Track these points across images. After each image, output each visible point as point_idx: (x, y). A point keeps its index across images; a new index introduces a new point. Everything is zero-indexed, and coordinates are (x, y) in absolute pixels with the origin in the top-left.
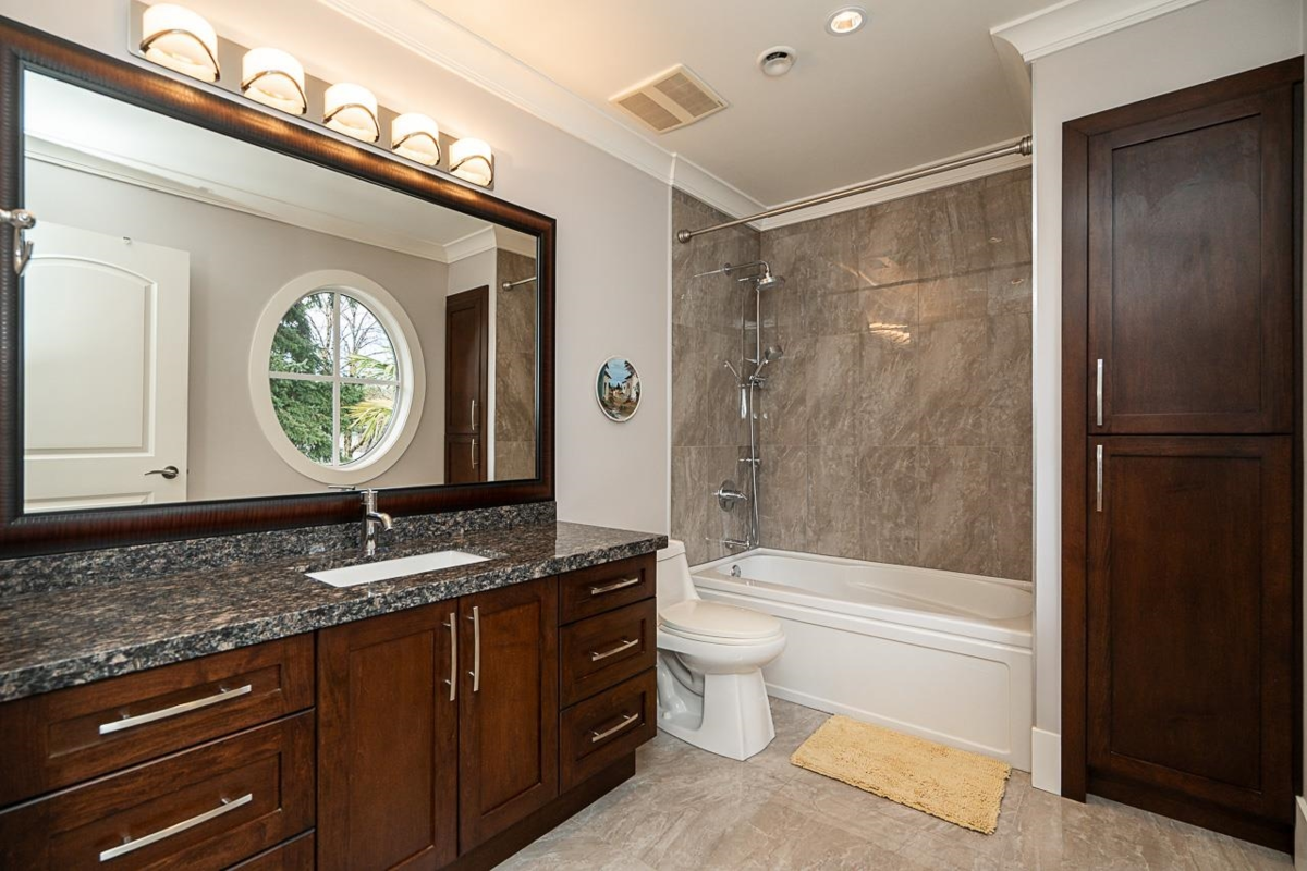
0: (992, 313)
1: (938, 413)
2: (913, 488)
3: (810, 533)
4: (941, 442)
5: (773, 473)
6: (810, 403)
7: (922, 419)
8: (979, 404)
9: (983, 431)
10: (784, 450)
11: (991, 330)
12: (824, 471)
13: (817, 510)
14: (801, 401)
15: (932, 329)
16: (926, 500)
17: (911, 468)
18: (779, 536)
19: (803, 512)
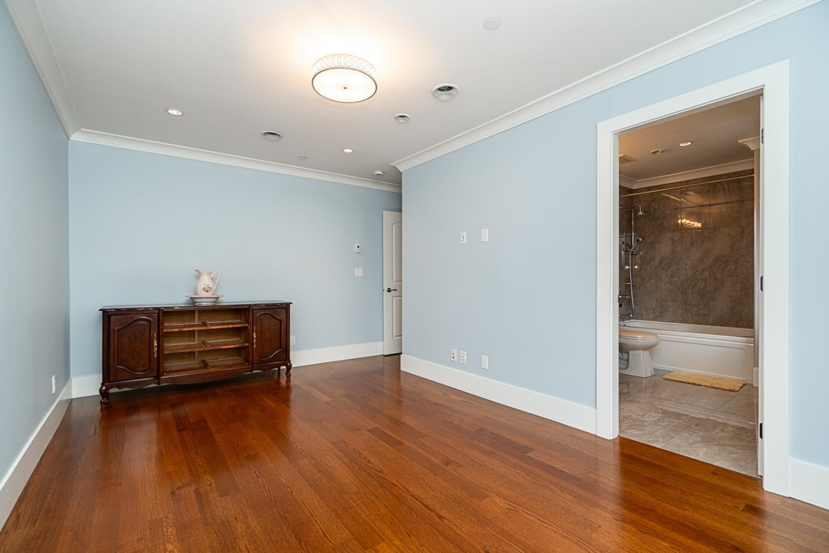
0: (743, 224)
1: (718, 264)
2: (707, 294)
3: (657, 313)
4: (719, 275)
5: (639, 289)
6: (657, 260)
7: (711, 266)
8: (737, 260)
9: (739, 271)
10: (644, 279)
11: (743, 231)
12: (664, 288)
13: (661, 304)
14: (653, 259)
15: (715, 230)
16: (712, 299)
17: (705, 286)
18: (642, 315)
19: (654, 305)
